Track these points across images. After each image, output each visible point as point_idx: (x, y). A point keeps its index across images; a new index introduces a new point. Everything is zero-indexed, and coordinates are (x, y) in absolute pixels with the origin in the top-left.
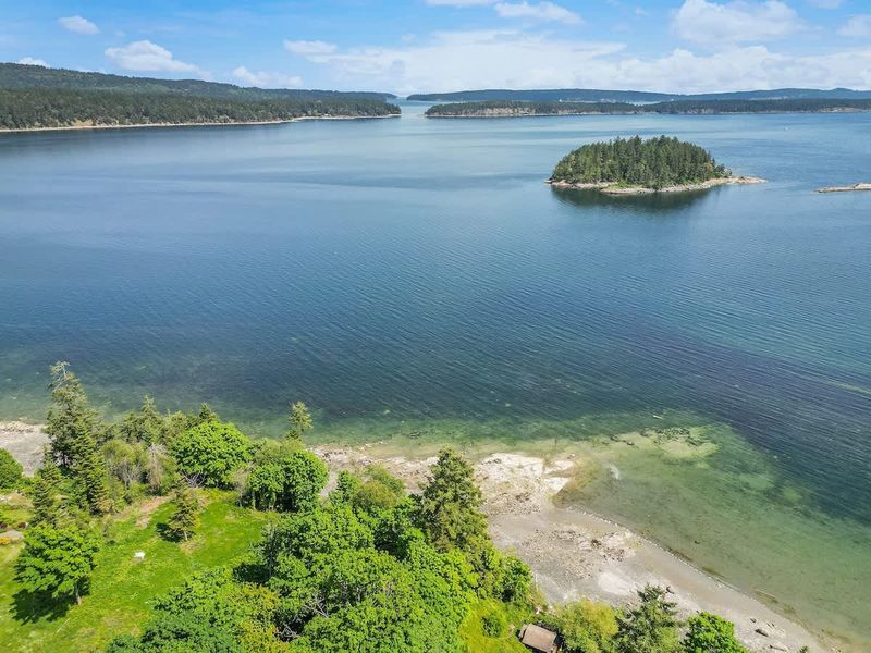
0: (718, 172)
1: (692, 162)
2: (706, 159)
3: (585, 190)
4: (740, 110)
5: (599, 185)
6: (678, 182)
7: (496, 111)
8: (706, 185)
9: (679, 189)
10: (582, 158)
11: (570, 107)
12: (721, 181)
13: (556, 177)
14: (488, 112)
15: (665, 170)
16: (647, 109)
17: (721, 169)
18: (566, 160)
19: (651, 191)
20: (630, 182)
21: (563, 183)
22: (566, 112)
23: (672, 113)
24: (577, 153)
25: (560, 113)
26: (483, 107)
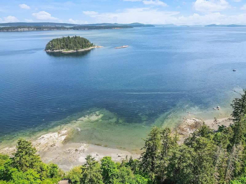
0: (92, 45)
1: (84, 43)
2: (88, 42)
3: (57, 52)
4: (94, 29)
5: (60, 50)
6: (82, 48)
7: (22, 29)
8: (89, 48)
9: (83, 50)
10: (54, 43)
11: (47, 28)
12: (93, 47)
13: (47, 48)
14: (19, 29)
15: (78, 45)
16: (71, 28)
17: (92, 44)
18: (49, 44)
19: (76, 51)
20: (69, 49)
21: (49, 51)
22: (46, 29)
23: (77, 29)
24: (52, 41)
25: (44, 29)
26: (17, 28)
